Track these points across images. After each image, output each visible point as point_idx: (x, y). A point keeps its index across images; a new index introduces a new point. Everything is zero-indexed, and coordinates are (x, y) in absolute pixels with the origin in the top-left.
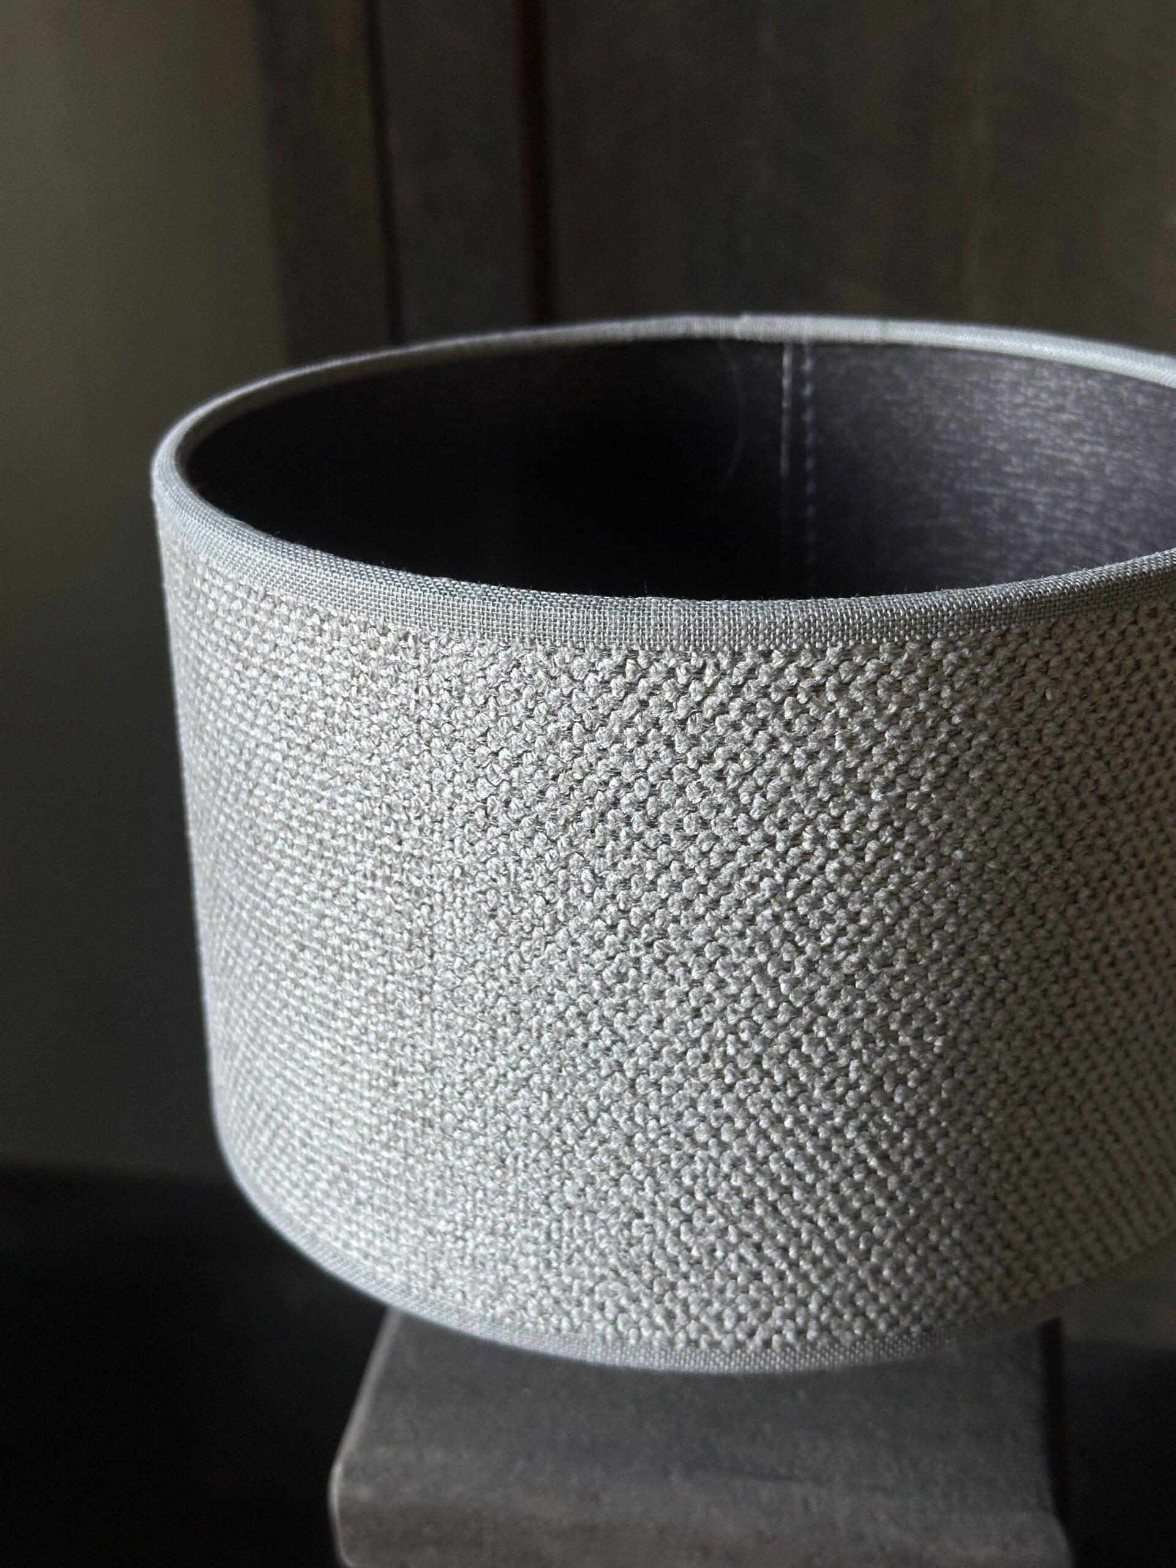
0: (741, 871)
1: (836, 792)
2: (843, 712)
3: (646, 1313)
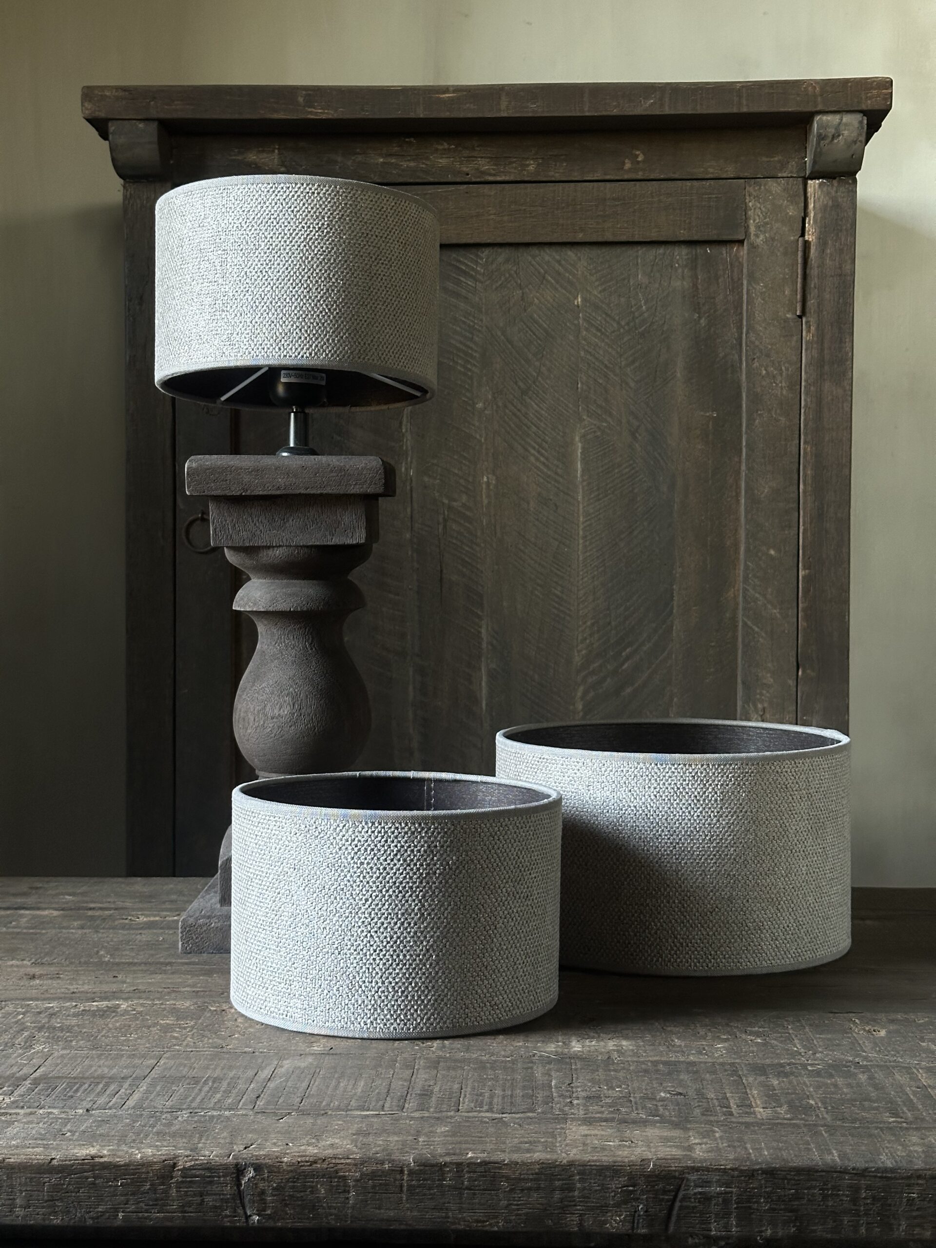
0: (297, 234)
1: (317, 217)
2: (319, 199)
3: (274, 349)
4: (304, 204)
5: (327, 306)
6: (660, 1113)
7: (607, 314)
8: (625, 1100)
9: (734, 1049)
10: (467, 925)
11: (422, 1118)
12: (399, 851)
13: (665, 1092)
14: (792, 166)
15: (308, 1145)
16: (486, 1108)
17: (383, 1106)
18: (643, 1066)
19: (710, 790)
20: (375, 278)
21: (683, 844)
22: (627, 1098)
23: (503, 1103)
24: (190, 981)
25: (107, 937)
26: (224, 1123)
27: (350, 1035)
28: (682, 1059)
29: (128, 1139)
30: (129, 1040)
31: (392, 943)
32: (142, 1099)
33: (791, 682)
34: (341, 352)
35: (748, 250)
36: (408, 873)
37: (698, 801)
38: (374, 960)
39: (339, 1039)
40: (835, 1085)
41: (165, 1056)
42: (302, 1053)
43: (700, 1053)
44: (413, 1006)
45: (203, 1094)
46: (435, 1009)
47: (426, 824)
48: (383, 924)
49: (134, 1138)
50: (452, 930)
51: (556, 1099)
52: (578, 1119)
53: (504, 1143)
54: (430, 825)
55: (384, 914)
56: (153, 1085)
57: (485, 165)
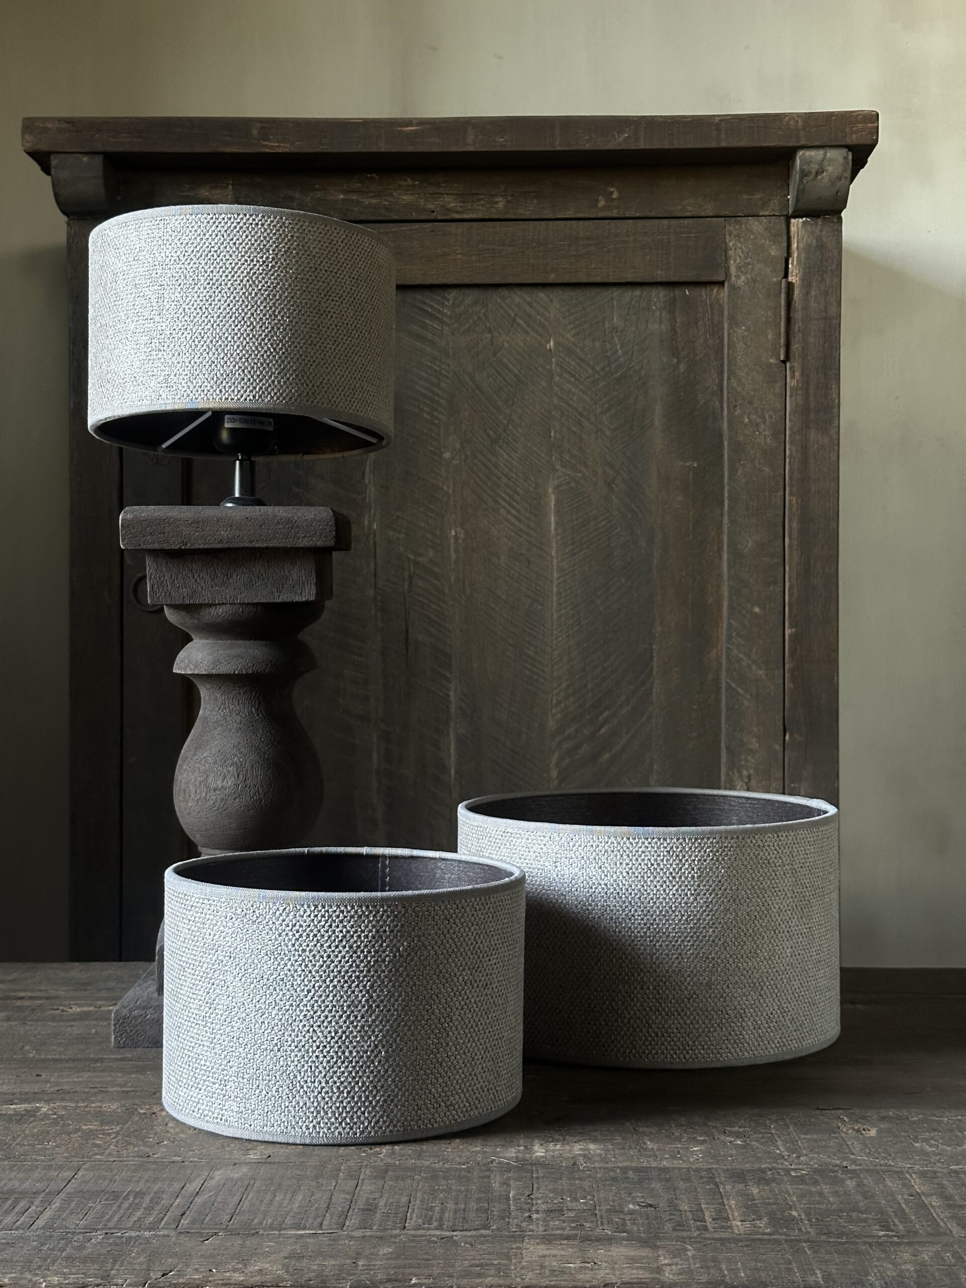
0: (240, 268)
1: (261, 250)
2: (263, 230)
3: (215, 391)
4: (247, 236)
5: (272, 345)
6: (627, 1228)
7: (582, 360)
8: (589, 1212)
9: (710, 1153)
10: (419, 1018)
11: (364, 1237)
12: (344, 937)
13: (633, 1204)
14: (774, 204)
15: (235, 1270)
16: (435, 1224)
17: (321, 1224)
18: (611, 1173)
19: (687, 866)
20: (324, 316)
21: (658, 925)
22: (592, 1211)
23: (455, 1219)
24: (120, 1080)
25: (35, 1029)
26: (142, 1246)
27: (291, 1141)
28: (654, 1164)
29: (34, 1266)
30: (46, 1149)
31: (336, 1038)
32: (53, 1219)
33: (778, 747)
34: (287, 395)
35: (729, 291)
36: (354, 961)
37: (674, 878)
38: (317, 1057)
39: (278, 1146)
40: (821, 1194)
41: (84, 1166)
42: (236, 1161)
43: (674, 1157)
44: (360, 1108)
45: (122, 1211)
46: (385, 1111)
47: (375, 907)
48: (327, 1017)
49: (39, 1263)
50: (403, 1023)
51: (513, 1214)
52: (537, 1237)
53: (454, 1266)
54: (378, 907)
55: (328, 1006)
56: (67, 1201)
57: (452, 203)
